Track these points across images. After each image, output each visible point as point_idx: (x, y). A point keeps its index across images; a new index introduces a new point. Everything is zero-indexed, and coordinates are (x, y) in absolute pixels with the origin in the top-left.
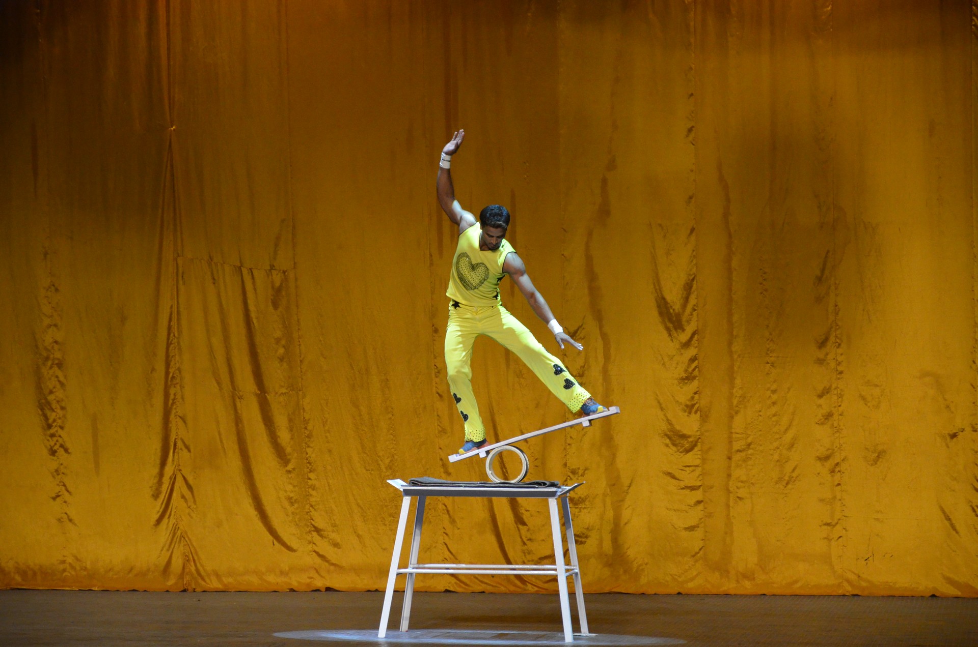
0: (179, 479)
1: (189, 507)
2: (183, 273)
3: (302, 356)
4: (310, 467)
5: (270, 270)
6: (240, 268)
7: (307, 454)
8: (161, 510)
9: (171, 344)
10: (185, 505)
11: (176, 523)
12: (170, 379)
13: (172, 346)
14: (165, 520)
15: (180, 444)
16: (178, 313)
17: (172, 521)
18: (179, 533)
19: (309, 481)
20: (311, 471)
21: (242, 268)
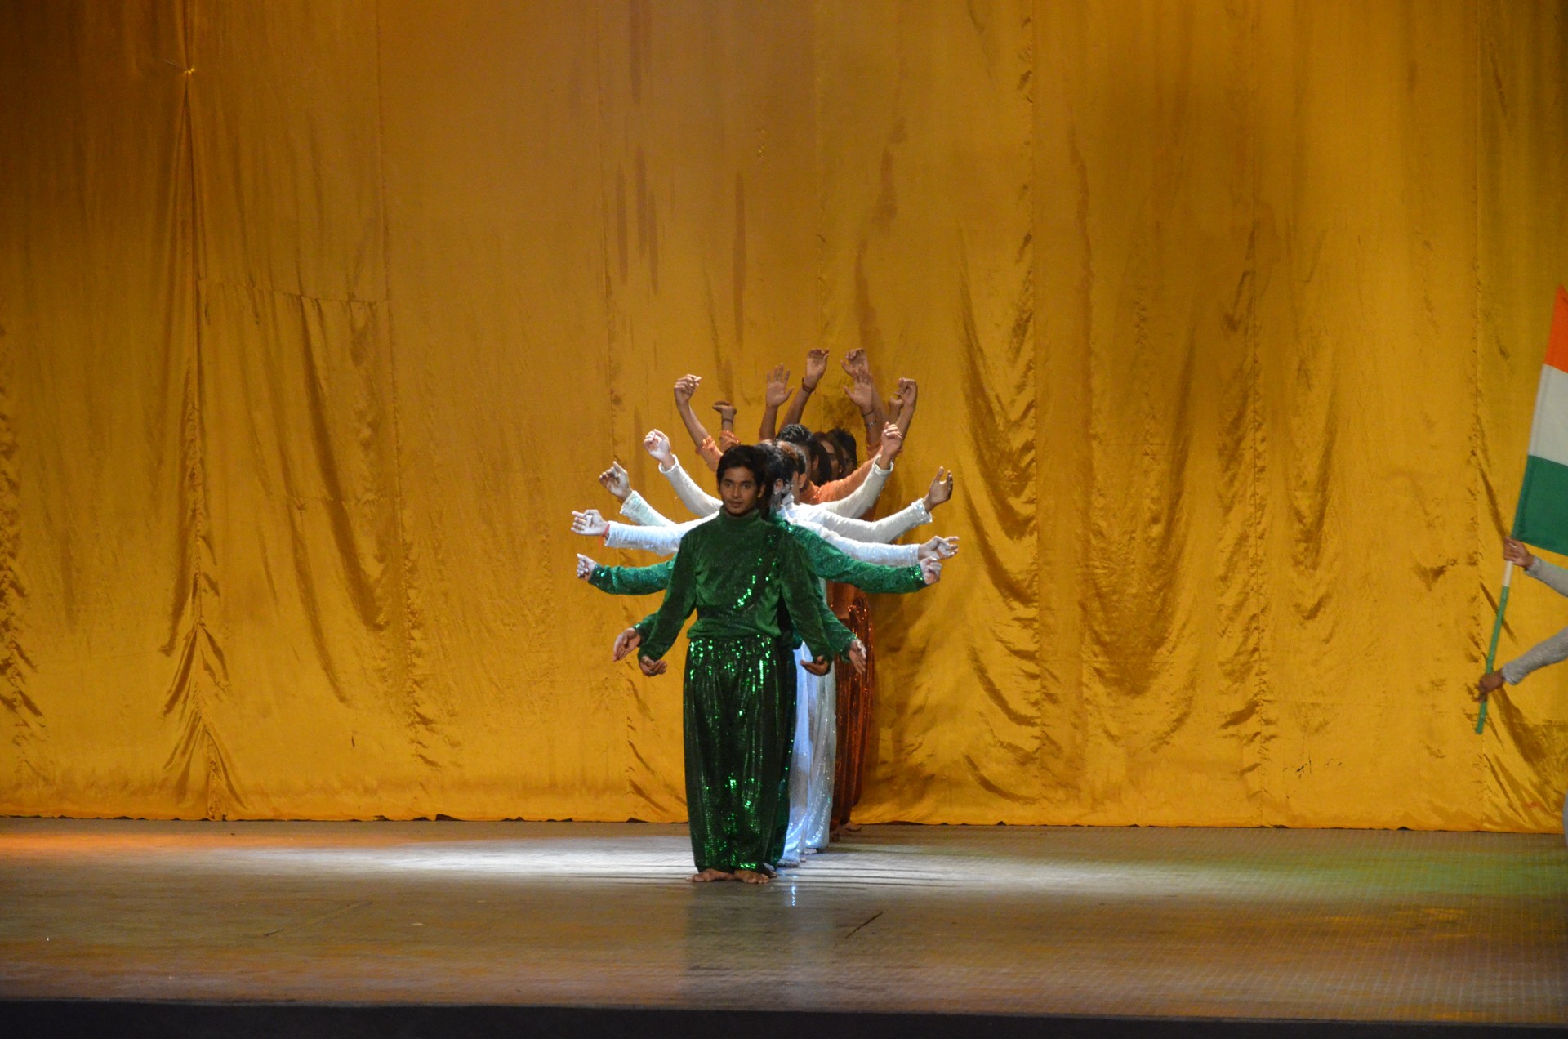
0: (202, 639)
1: (217, 684)
2: (207, 305)
3: (401, 442)
4: (413, 619)
5: (349, 302)
6: (299, 298)
7: (409, 599)
8: (174, 688)
9: (189, 420)
10: (211, 680)
11: (196, 709)
12: (187, 478)
13: (191, 423)
14: (178, 706)
15: (203, 583)
16: (200, 372)
17: (190, 705)
18: (200, 727)
19: (412, 642)
20: (414, 627)
21: (303, 298)
